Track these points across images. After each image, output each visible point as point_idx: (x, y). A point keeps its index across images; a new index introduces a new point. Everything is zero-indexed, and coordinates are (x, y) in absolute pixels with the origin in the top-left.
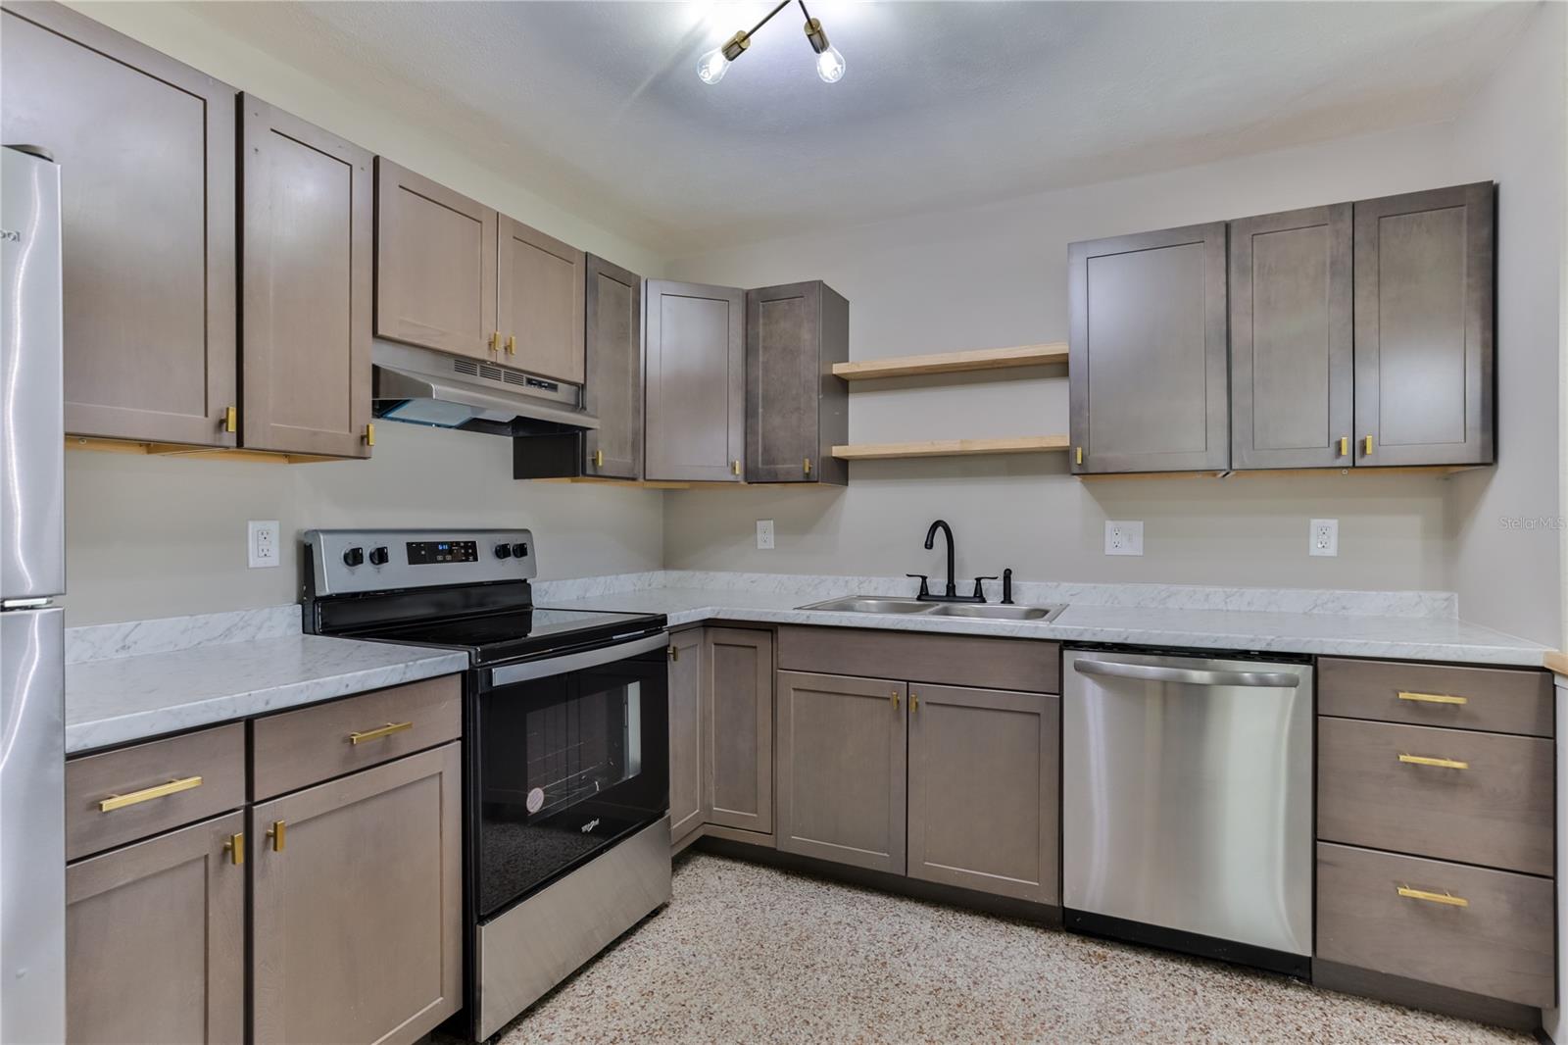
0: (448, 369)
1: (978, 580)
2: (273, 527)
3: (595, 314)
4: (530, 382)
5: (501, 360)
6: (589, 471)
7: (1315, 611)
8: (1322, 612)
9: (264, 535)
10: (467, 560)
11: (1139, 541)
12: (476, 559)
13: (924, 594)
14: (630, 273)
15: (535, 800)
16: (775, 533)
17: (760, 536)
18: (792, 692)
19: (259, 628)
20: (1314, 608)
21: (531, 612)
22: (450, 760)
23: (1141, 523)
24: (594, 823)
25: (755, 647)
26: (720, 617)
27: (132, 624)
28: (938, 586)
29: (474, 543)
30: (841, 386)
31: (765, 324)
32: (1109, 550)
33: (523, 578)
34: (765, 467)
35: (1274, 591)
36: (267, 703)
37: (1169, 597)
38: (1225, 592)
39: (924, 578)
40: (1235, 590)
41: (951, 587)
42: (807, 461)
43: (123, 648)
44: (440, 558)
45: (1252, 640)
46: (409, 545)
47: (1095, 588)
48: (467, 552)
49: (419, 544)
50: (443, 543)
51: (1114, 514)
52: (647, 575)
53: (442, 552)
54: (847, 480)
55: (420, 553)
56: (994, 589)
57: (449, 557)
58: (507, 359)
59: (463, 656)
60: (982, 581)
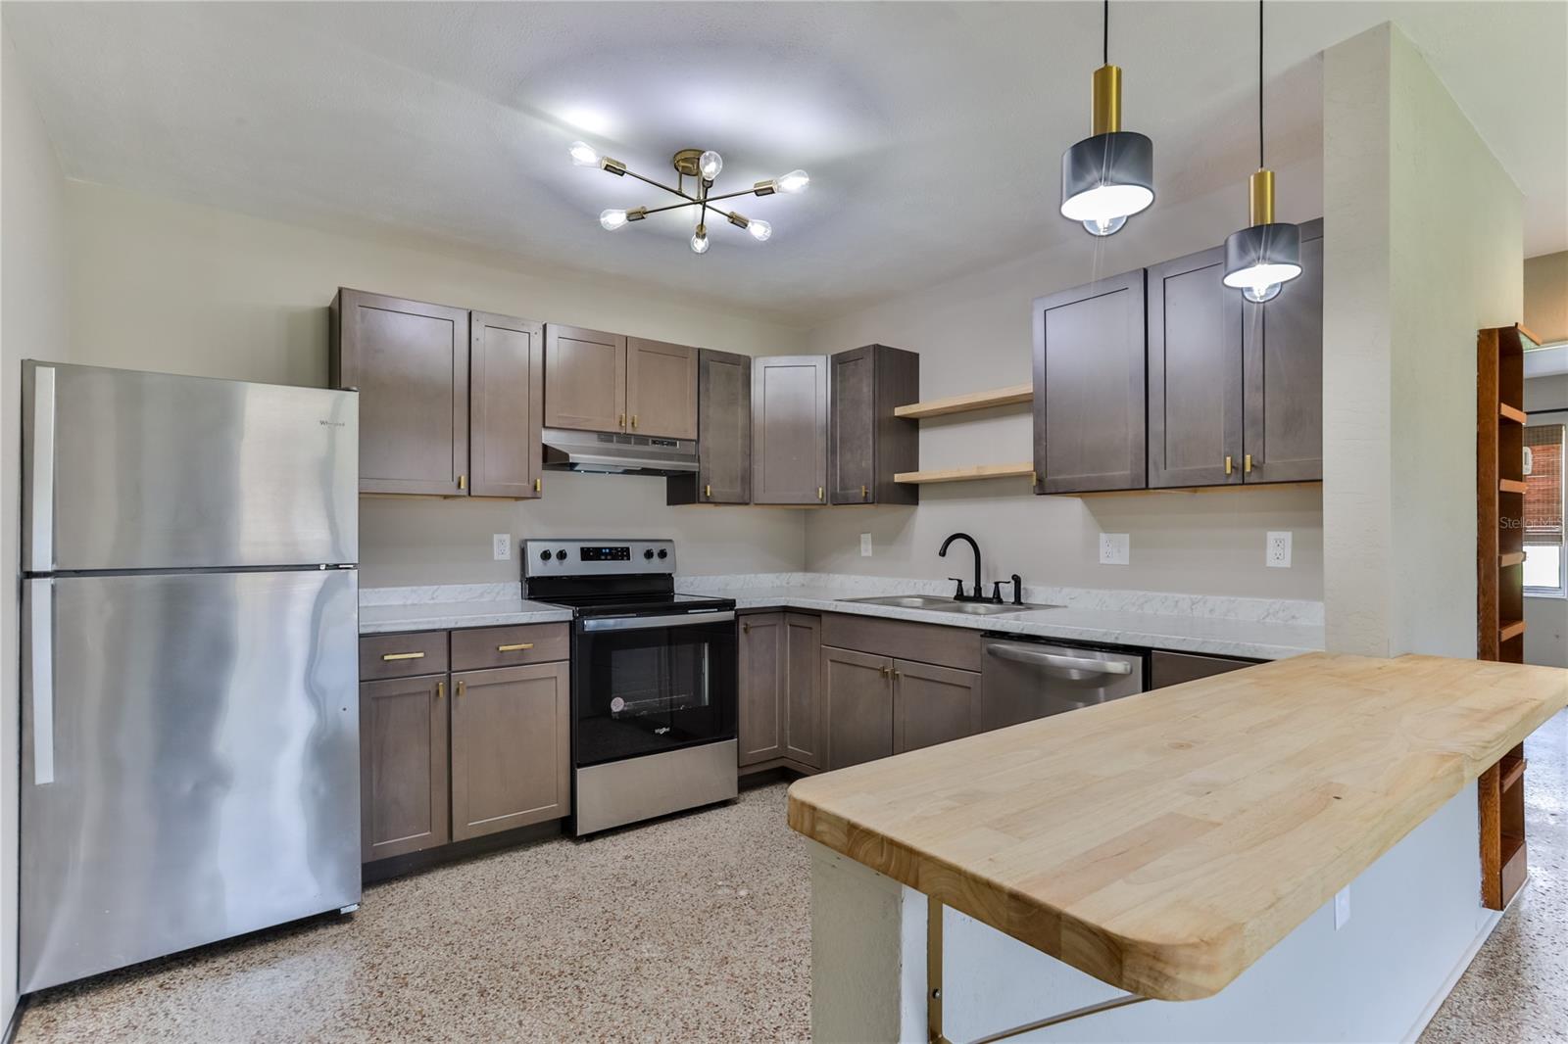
0: (593, 442)
1: (997, 584)
2: (507, 537)
3: (707, 390)
4: (654, 442)
5: (629, 431)
6: (702, 499)
7: (1268, 620)
8: (1274, 621)
9: (502, 542)
10: (622, 559)
11: (1126, 550)
12: (629, 559)
13: (960, 596)
14: (739, 355)
15: (618, 705)
16: (872, 544)
17: (863, 546)
18: (829, 663)
19: (498, 593)
20: (1267, 616)
21: (673, 597)
22: (562, 671)
23: (1128, 535)
24: (664, 730)
25: (810, 628)
26: (790, 605)
27: (436, 587)
28: (969, 589)
29: (628, 549)
30: (913, 424)
31: (841, 381)
32: (1103, 561)
33: (667, 572)
34: (843, 492)
35: (1232, 599)
36: (456, 623)
37: (1146, 602)
38: (1191, 599)
39: (960, 581)
40: (1200, 597)
41: (978, 589)
42: (863, 487)
43: (433, 599)
44: (603, 557)
45: (1105, 634)
46: (582, 549)
47: (1089, 593)
48: (622, 554)
49: (589, 548)
50: (605, 548)
51: (1107, 528)
52: (785, 576)
53: (606, 554)
54: (918, 500)
55: (587, 554)
56: (1007, 592)
57: (609, 557)
58: (634, 430)
59: (568, 613)
60: (1000, 585)
